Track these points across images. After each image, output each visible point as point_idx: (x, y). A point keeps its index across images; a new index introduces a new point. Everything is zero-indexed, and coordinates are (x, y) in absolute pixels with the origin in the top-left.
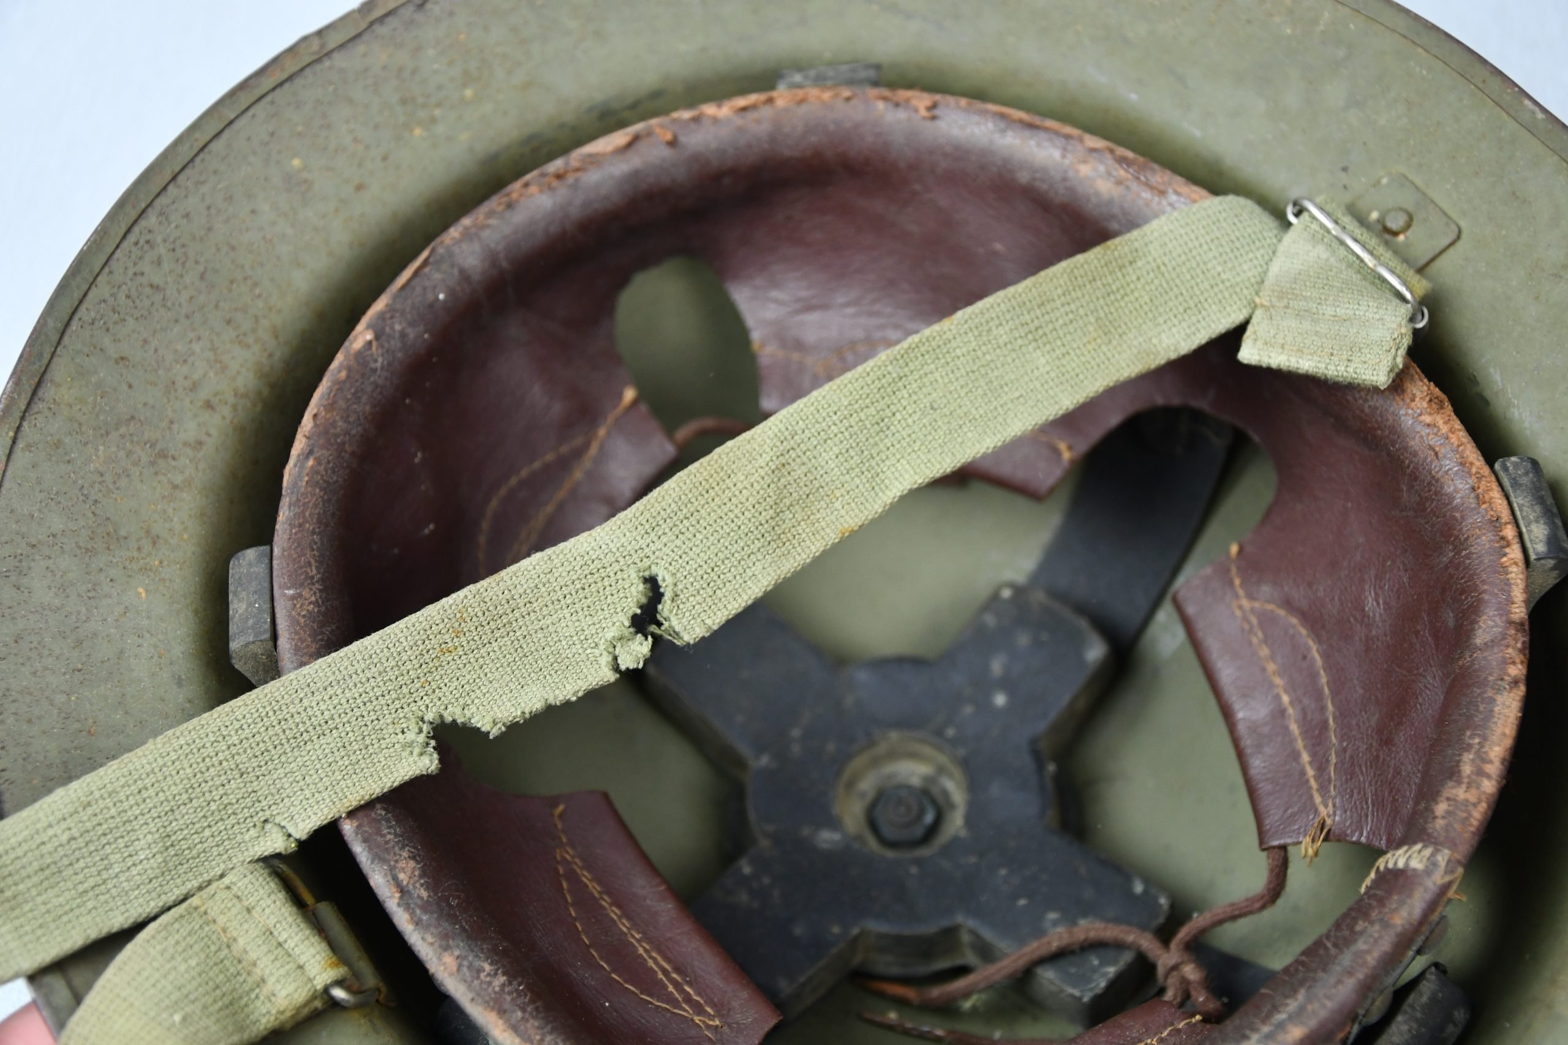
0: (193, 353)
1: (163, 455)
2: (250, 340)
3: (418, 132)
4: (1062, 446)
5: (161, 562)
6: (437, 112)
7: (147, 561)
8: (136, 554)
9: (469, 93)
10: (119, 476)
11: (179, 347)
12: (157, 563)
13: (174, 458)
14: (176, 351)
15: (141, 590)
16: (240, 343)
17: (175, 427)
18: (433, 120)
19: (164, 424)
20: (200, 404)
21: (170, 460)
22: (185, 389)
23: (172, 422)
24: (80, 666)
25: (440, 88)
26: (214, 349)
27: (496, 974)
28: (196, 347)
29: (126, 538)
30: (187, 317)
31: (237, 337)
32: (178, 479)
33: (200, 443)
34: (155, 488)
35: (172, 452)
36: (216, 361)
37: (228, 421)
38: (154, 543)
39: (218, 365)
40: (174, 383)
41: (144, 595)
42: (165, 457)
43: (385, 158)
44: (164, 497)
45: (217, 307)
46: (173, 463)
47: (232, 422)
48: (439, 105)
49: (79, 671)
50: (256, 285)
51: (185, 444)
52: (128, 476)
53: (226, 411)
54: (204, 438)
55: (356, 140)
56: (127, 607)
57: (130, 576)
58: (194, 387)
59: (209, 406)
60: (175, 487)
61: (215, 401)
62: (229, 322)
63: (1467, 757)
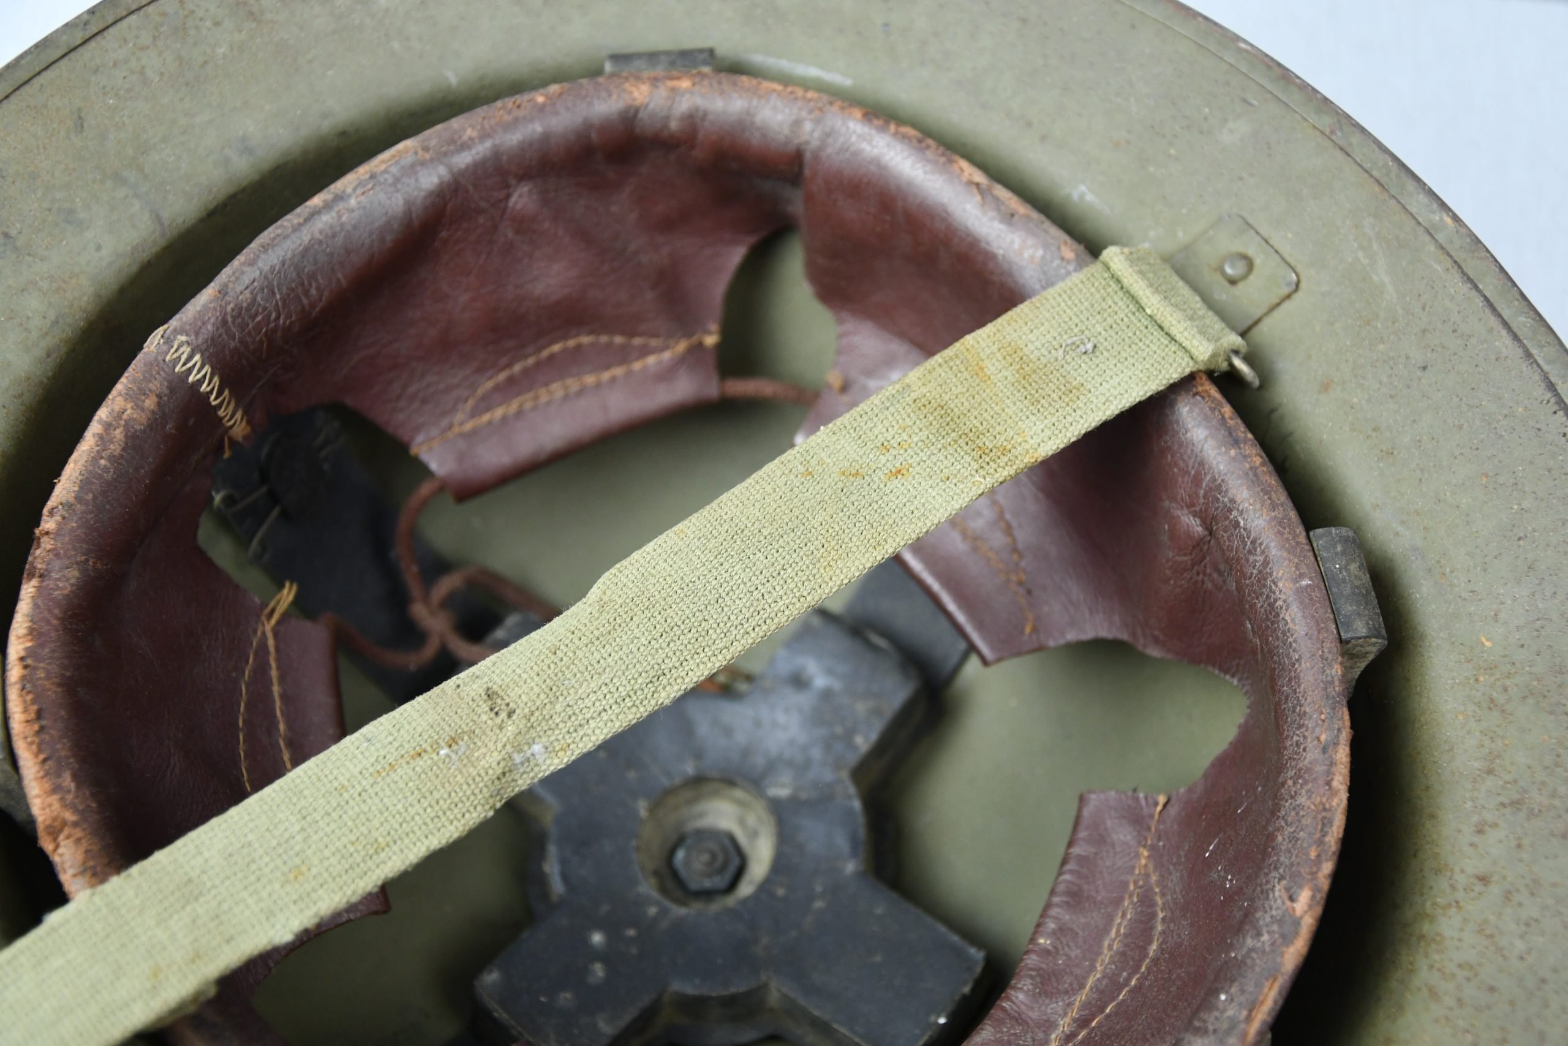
0: (1522, 937)
1: (1516, 804)
2: (1461, 974)
5: (1477, 680)
7: (1492, 679)
8: (1508, 682)
10: (1557, 765)
11: (1541, 939)
12: (1482, 679)
13: (1503, 805)
14: (1542, 933)
15: (1488, 644)
16: (1471, 968)
17: (1513, 844)
19: (1526, 842)
20: (1495, 878)
21: (1506, 801)
22: (1518, 891)
23: (1519, 846)
24: (1521, 543)
26: (1500, 950)
28: (1520, 946)
29: (1525, 698)
30: (1543, 981)
31: (1476, 975)
32: (1490, 782)
33: (1480, 832)
34: (1512, 763)
35: (1507, 811)
36: (1491, 936)
37: (1457, 869)
38: (1492, 700)
39: (1488, 932)
40: (1532, 894)
41: (1484, 640)
42: (1513, 803)
44: (1499, 756)
45: (1512, 1003)
46: (1502, 799)
47: (1452, 870)
49: (1520, 539)
51: (1495, 825)
52: (1546, 768)
53: (1461, 880)
54: (1476, 839)
56: (1496, 621)
57: (1505, 656)
58: (1507, 896)
59: (1484, 879)
60: (1490, 772)
61: (1478, 888)
62: (1492, 989)
63: (115, 448)
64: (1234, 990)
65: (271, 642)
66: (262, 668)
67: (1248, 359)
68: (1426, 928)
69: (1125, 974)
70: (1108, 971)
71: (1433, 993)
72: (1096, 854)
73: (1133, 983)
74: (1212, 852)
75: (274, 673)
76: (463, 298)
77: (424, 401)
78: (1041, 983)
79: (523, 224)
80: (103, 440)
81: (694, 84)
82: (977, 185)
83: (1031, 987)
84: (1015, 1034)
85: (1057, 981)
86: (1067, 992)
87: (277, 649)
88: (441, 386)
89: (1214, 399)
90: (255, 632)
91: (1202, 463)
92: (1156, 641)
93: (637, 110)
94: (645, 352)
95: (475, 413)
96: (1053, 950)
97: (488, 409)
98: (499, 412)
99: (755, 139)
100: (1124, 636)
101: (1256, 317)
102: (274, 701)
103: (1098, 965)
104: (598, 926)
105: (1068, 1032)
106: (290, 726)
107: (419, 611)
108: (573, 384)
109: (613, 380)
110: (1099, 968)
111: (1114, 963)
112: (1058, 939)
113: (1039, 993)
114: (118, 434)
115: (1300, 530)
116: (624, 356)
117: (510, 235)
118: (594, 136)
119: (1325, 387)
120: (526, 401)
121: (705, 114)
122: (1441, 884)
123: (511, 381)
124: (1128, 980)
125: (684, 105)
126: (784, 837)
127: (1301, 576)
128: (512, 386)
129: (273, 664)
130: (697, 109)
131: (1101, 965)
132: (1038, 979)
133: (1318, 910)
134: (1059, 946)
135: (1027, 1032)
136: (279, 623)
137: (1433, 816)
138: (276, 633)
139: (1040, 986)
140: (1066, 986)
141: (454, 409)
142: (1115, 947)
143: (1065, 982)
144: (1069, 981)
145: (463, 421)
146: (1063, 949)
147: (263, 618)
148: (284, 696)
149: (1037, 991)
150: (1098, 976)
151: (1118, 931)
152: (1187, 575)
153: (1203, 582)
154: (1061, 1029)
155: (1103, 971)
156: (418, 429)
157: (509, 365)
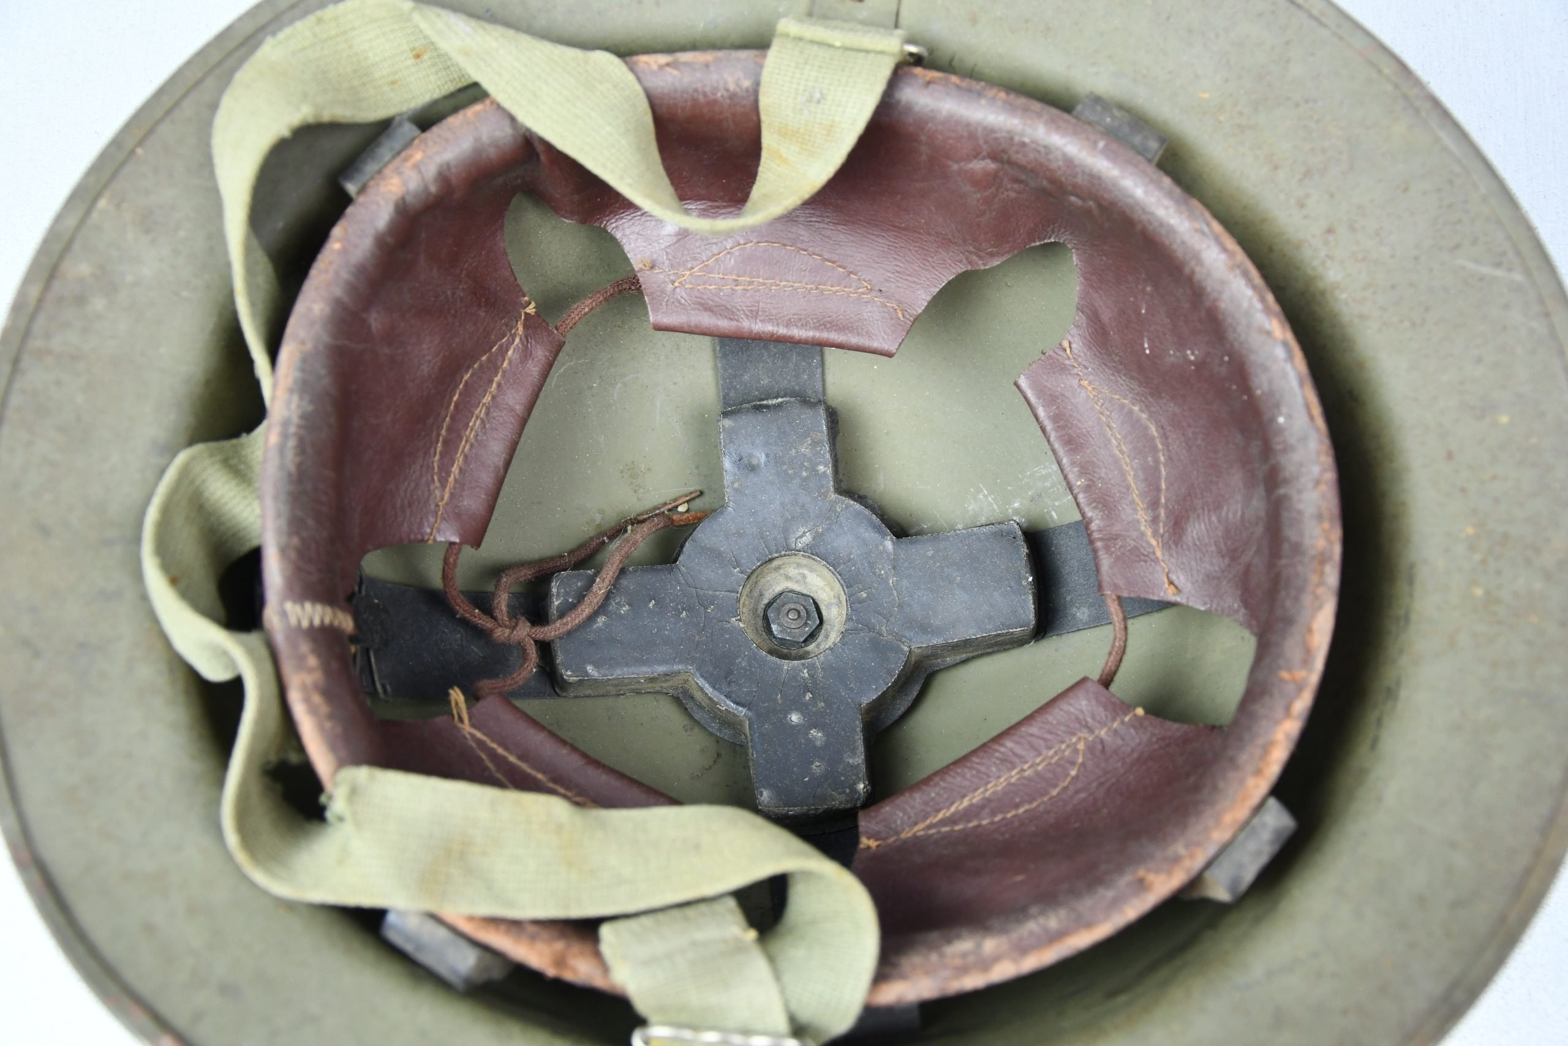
0: (1381, 244)
1: (1308, 174)
2: (1368, 293)
3: (1470, 530)
4: (873, 844)
5: (1219, 122)
6: (1477, 557)
7: (1228, 113)
8: (1238, 108)
9: (1479, 592)
11: (1393, 237)
12: (1221, 119)
13: (1301, 180)
14: (1391, 233)
15: (1207, 95)
16: (1370, 285)
17: (1327, 197)
18: (1472, 548)
19: (1333, 190)
20: (1335, 225)
21: (1301, 176)
22: (1355, 221)
23: (1332, 195)
25: (1499, 573)
26: (1377, 262)
27: (738, 85)
28: (1385, 250)
29: (1256, 109)
30: (1417, 258)
31: (1377, 286)
32: (1281, 174)
33: (1302, 206)
34: (1284, 152)
35: (1306, 181)
36: (1364, 258)
37: (1308, 238)
38: (1239, 126)
39: (1360, 257)
40: (1365, 216)
41: (1202, 95)
43: (1463, 490)
44: (1273, 155)
45: (1411, 285)
46: (1297, 177)
48: (1483, 562)
50: (1414, 324)
51: (1307, 196)
52: (1305, 139)
53: (1317, 242)
54: (1304, 212)
55: (1494, 478)
56: (1200, 78)
57: (1222, 94)
58: (1352, 228)
59: (1330, 231)
60: (1276, 168)
61: (1331, 238)
62: (1393, 287)
63: (324, 709)
64: (1284, 410)
65: (479, 735)
66: (493, 755)
67: (910, 41)
68: (1321, 285)
69: (1149, 459)
70: (1135, 466)
71: (1362, 317)
72: (1058, 408)
73: (1162, 459)
74: (1150, 348)
75: (500, 751)
76: (389, 418)
77: (410, 505)
78: (1104, 506)
79: (390, 337)
80: (313, 710)
81: (424, 152)
82: (668, 65)
83: (1101, 514)
84: (1121, 547)
85: (1110, 496)
86: (1122, 498)
87: (486, 734)
88: (413, 485)
89: (940, 79)
90: (465, 738)
91: (968, 125)
92: (992, 255)
93: (403, 199)
94: (503, 351)
95: (443, 483)
96: (1090, 482)
97: (448, 474)
98: (455, 469)
99: (492, 153)
100: (960, 269)
101: (895, 11)
102: (519, 767)
103: (1125, 467)
104: (787, 712)
105: (1150, 519)
106: (544, 773)
107: (501, 634)
108: (481, 412)
109: (499, 385)
110: (1127, 469)
111: (1134, 458)
112: (1086, 473)
113: (1109, 512)
114: (317, 699)
115: (1066, 116)
116: (493, 366)
117: (387, 350)
118: (389, 240)
119: (974, 20)
120: (464, 447)
121: (448, 165)
122: (1307, 253)
123: (446, 443)
124: (1157, 461)
125: (431, 171)
126: (833, 562)
127: (1095, 143)
128: (450, 446)
129: (494, 746)
130: (441, 166)
131: (1127, 466)
132: (1100, 506)
133: (1287, 326)
134: (1091, 477)
135: (1125, 540)
136: (470, 719)
137: (1263, 220)
138: (473, 726)
139: (1105, 508)
140: (1118, 494)
141: (430, 493)
142: (1125, 449)
143: (1115, 493)
144: (1116, 491)
145: (442, 496)
146: (1094, 477)
147: (460, 725)
148: (521, 757)
149: (1106, 512)
150: (1132, 473)
151: (1116, 439)
152: (996, 200)
153: (1008, 196)
154: (1143, 520)
155: (1132, 468)
156: (421, 526)
157: (438, 435)
